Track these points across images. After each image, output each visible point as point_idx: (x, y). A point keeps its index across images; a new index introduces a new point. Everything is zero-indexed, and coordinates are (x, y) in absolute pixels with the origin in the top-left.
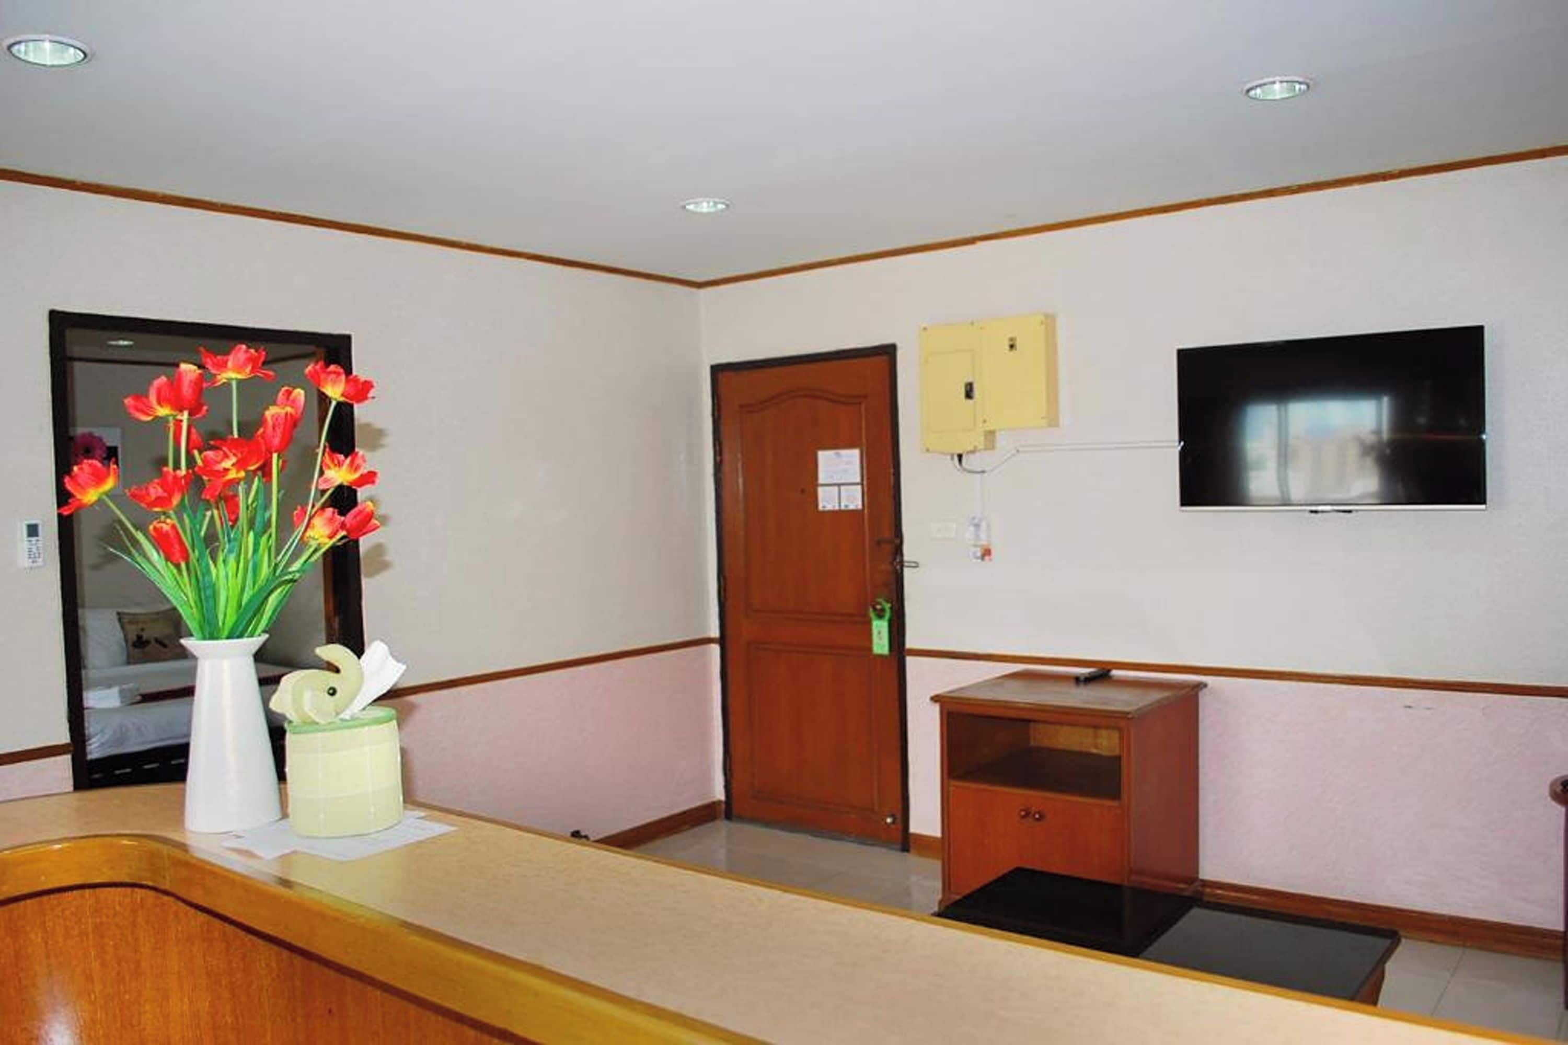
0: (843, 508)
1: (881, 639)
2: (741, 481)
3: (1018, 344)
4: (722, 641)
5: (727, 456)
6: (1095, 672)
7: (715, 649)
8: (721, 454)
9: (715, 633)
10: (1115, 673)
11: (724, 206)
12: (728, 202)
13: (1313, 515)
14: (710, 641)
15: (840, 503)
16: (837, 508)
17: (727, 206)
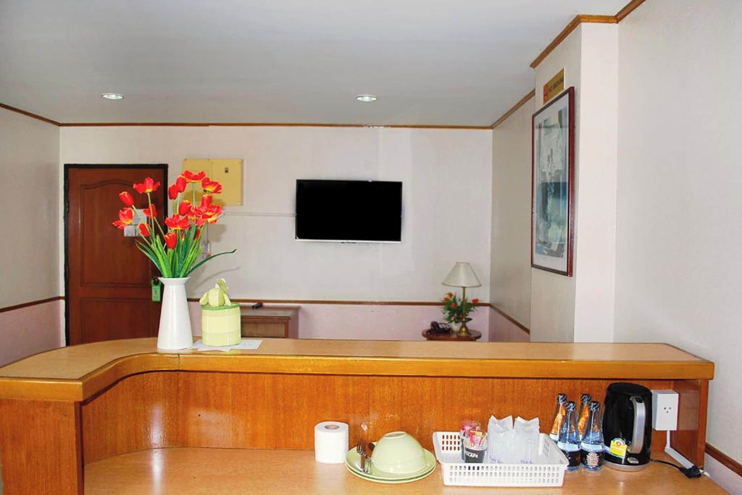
0: (137, 235)
1: (156, 294)
2: (80, 222)
3: (229, 171)
4: (67, 298)
5: (72, 208)
6: (256, 305)
7: (62, 303)
8: (68, 207)
9: (62, 293)
10: (265, 304)
11: (121, 98)
12: (124, 96)
13: (343, 244)
14: (59, 298)
15: (135, 233)
16: (134, 235)
17: (123, 97)
